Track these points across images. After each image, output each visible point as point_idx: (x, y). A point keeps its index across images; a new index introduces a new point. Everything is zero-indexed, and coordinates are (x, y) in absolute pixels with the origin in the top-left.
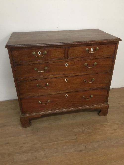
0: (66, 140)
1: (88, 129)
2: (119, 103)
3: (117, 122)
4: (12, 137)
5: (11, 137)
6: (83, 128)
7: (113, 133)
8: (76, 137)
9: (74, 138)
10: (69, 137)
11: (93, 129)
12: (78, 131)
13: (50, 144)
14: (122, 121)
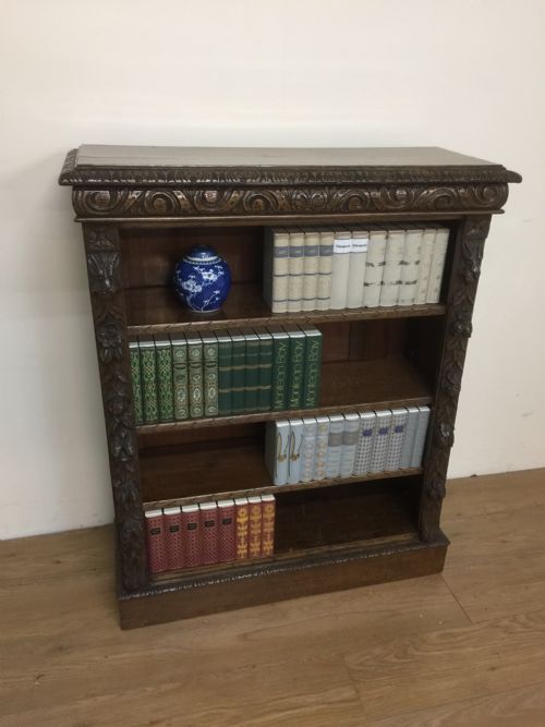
0: (318, 703)
1: (397, 657)
2: (504, 542)
3: (505, 622)
4: (100, 698)
5: (93, 695)
6: (378, 651)
7: (493, 669)
8: (357, 691)
9: (348, 693)
10: (326, 690)
11: (416, 653)
12: (361, 664)
13: (256, 721)
14: (523, 618)
